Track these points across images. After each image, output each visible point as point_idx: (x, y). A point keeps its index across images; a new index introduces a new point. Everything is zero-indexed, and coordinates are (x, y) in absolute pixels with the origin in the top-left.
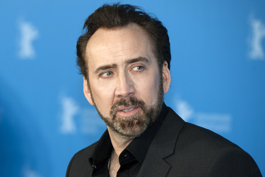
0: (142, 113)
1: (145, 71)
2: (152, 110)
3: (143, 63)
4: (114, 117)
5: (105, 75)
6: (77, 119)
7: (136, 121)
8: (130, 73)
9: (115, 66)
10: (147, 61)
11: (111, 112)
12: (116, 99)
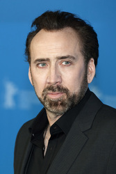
0: (66, 97)
1: (71, 66)
2: (74, 96)
3: (71, 60)
4: (45, 98)
5: (40, 65)
6: (16, 98)
7: (60, 102)
8: (59, 66)
9: (48, 60)
10: (74, 58)
11: (43, 95)
12: (47, 85)
